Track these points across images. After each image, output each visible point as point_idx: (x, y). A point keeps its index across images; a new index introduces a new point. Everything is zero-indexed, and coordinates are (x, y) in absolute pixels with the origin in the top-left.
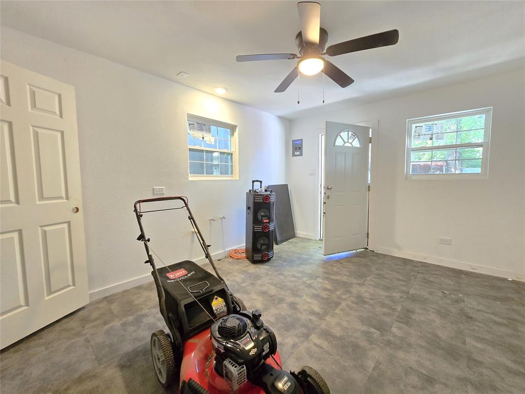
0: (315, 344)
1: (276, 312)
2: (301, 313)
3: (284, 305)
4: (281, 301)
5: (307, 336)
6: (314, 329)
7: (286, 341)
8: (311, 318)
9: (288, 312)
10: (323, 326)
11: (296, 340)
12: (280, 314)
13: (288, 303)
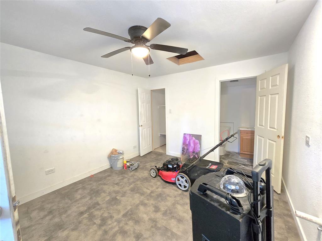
0: (149, 189)
1: (167, 203)
2: (152, 204)
3: (163, 209)
4: (165, 214)
5: (152, 192)
6: (147, 196)
7: (161, 189)
8: (147, 202)
9: (160, 204)
10: (142, 197)
11: (157, 190)
12: (165, 202)
13: (160, 211)
